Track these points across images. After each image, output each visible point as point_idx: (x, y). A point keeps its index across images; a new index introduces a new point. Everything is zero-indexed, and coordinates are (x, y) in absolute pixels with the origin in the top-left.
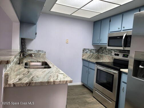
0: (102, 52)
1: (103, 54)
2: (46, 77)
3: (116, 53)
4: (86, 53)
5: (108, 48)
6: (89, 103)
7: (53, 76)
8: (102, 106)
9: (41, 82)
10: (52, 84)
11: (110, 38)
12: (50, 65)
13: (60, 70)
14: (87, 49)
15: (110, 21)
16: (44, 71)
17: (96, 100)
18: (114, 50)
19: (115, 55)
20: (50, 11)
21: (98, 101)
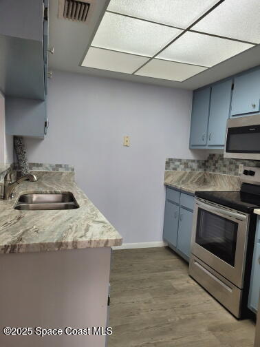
0: (213, 167)
1: (217, 173)
2: (58, 230)
3: (248, 169)
4: (175, 169)
5: (228, 155)
6: (176, 292)
7: (76, 228)
8: (211, 298)
9: (41, 244)
10: (70, 247)
11: (232, 132)
12: (79, 202)
13: (100, 214)
14: (176, 160)
15: (233, 88)
16: (59, 217)
17: (196, 284)
18: (244, 161)
19: (246, 173)
20: (80, 65)
21: (200, 287)
